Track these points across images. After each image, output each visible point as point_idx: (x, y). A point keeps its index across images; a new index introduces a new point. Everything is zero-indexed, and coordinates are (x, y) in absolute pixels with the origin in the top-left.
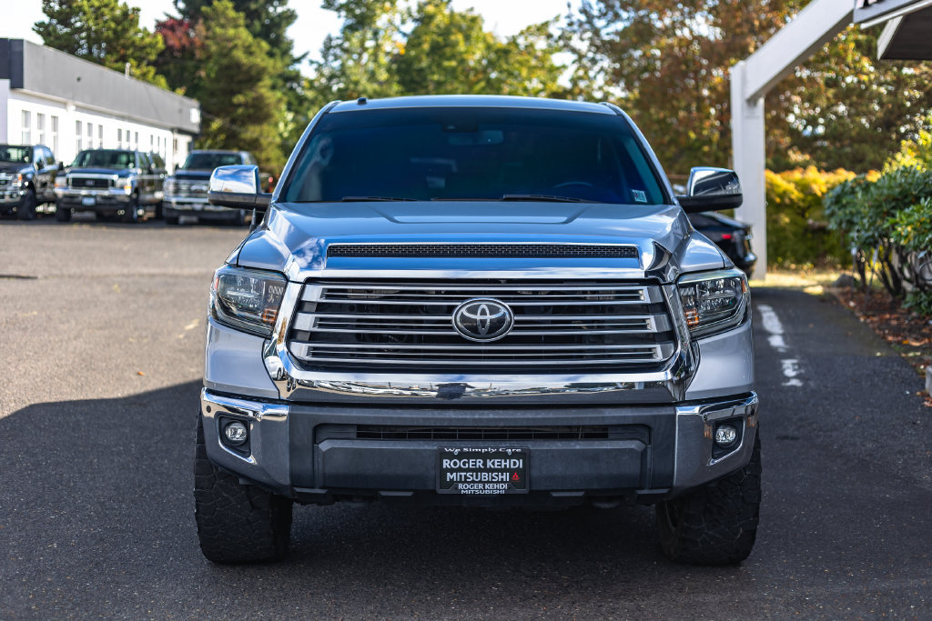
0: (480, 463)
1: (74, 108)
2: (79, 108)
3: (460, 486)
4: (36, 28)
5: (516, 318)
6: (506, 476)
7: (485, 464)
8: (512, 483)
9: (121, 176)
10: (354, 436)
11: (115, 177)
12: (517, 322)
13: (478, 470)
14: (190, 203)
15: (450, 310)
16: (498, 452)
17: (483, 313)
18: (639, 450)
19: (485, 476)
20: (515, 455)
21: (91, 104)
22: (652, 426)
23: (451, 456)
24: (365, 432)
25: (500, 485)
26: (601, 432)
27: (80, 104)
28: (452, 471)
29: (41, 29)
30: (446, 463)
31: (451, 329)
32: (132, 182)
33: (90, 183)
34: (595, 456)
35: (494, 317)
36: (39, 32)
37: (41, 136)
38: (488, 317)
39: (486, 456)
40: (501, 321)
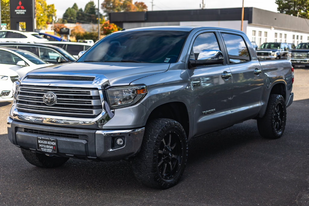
1: (274, 29)
2: (275, 29)
3: (42, 149)
4: (276, 2)
5: (58, 99)
6: (52, 147)
7: (47, 143)
8: (53, 150)
9: (273, 52)
10: (24, 131)
11: (271, 52)
14: (296, 61)
15: (42, 95)
16: (49, 139)
17: (49, 97)
18: (84, 143)
19: (48, 147)
20: (53, 141)
21: (281, 27)
22: (88, 136)
23: (40, 139)
24: (26, 130)
25: (51, 150)
26: (76, 136)
27: (276, 27)
28: (40, 144)
29: (278, 2)
30: (39, 141)
31: (42, 101)
32: (277, 54)
33: (263, 54)
34: (72, 143)
35: (51, 98)
36: (277, 3)
37: (260, 38)
38: (50, 98)
39: (47, 140)
40: (53, 99)
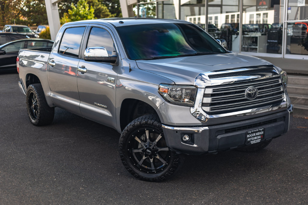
0: (255, 134)
3: (250, 142)
6: (259, 137)
7: (256, 135)
8: (261, 139)
10: (224, 133)
12: (259, 92)
13: (255, 136)
16: (258, 131)
19: (256, 138)
20: (261, 131)
22: (286, 116)
23: (249, 134)
24: (227, 131)
25: (259, 140)
26: (275, 121)
28: (249, 138)
30: (248, 136)
31: (244, 97)
38: (253, 92)
39: (256, 132)
40: (256, 93)
